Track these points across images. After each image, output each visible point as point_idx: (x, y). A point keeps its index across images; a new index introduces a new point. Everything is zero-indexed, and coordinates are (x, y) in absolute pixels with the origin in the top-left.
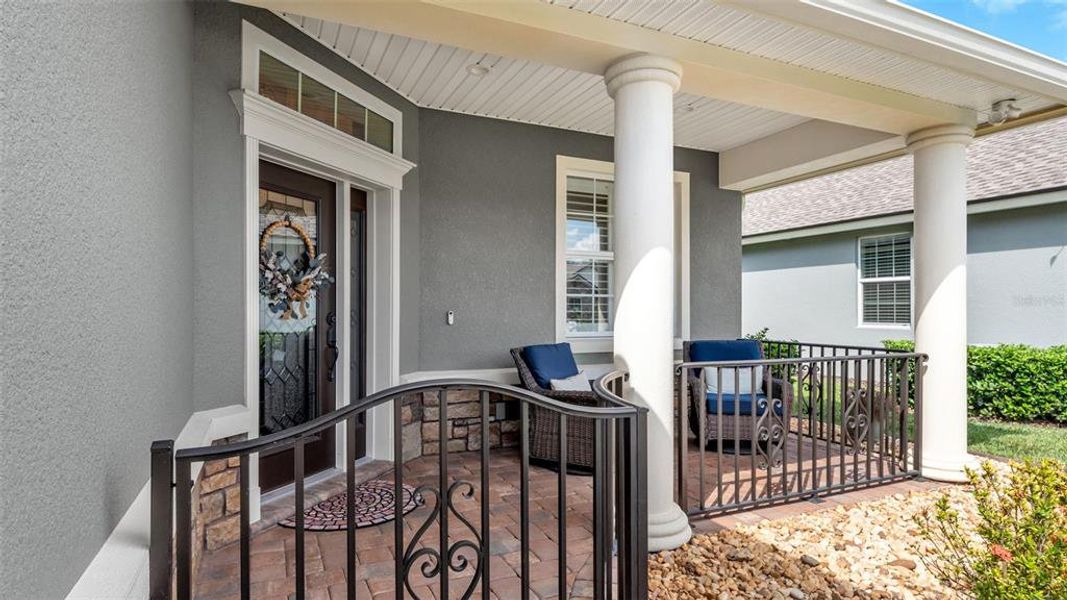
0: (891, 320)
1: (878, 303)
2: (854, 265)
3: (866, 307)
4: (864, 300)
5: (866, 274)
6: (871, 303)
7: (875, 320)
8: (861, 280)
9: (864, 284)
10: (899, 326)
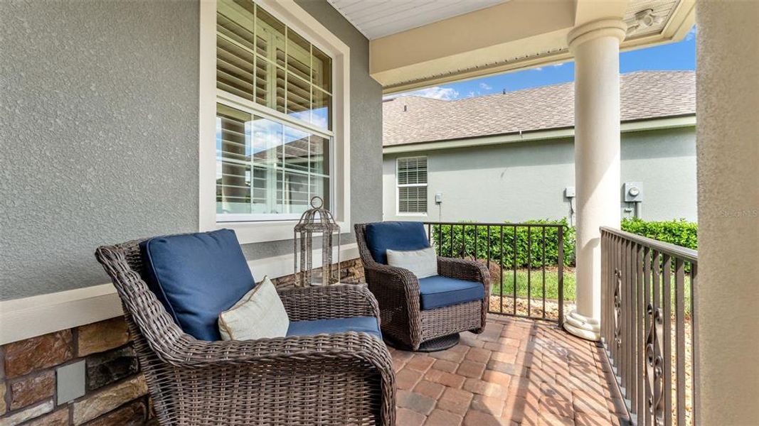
0: (416, 211)
1: (408, 200)
2: (394, 175)
3: (401, 203)
4: (400, 198)
5: (400, 182)
6: (403, 200)
7: (406, 211)
8: (398, 185)
9: (400, 188)
10: (420, 214)
